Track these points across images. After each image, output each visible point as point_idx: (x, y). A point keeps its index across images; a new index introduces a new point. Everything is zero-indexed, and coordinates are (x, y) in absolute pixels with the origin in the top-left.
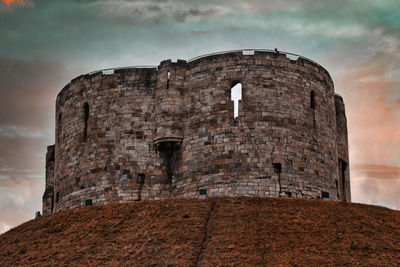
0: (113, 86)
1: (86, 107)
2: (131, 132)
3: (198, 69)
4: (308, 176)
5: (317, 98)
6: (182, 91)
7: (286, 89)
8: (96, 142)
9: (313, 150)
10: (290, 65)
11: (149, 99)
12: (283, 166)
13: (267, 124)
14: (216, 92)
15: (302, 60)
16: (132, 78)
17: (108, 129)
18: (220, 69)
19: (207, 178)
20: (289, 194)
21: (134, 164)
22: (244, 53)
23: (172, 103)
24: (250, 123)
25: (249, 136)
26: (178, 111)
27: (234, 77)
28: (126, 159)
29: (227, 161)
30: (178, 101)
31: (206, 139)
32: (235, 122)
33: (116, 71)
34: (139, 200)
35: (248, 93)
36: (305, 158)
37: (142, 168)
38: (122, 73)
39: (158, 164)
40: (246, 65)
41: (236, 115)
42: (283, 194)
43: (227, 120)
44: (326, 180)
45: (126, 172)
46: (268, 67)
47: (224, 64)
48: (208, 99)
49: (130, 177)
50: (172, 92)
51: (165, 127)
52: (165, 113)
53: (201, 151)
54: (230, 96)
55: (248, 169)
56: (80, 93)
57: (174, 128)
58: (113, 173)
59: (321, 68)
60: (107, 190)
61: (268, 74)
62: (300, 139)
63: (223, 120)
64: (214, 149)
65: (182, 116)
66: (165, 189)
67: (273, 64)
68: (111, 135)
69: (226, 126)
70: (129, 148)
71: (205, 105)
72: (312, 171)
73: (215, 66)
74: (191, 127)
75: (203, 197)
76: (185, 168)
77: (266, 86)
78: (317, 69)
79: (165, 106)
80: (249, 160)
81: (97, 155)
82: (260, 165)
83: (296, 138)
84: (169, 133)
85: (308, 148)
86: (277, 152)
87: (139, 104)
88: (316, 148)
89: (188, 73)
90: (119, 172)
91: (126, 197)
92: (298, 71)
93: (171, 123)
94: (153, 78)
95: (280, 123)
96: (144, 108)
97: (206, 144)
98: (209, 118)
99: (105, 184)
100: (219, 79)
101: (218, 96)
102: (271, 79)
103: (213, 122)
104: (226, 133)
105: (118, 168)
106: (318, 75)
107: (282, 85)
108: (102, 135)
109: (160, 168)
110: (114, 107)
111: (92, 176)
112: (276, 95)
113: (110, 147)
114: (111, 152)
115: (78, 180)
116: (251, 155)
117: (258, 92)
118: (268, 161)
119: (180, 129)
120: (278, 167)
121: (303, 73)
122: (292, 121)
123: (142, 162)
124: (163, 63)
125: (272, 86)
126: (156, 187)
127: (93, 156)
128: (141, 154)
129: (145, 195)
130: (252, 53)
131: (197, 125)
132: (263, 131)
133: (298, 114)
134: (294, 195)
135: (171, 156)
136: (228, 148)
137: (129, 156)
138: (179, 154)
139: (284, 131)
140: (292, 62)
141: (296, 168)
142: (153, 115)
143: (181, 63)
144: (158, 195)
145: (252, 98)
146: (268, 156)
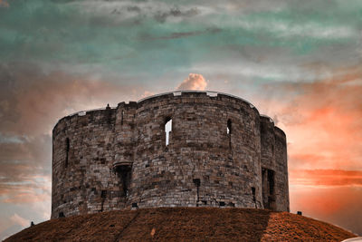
0: (85, 125)
1: (68, 141)
2: (97, 159)
3: (142, 108)
4: (223, 187)
5: (233, 124)
6: (132, 126)
7: (206, 120)
8: (74, 167)
9: (228, 166)
10: (210, 101)
11: (110, 133)
12: (201, 181)
13: (189, 149)
14: (154, 126)
15: (220, 96)
16: (98, 118)
17: (82, 158)
18: (157, 108)
19: (146, 193)
20: (205, 202)
21: (99, 183)
22: (175, 94)
23: (125, 135)
24: (177, 149)
25: (176, 160)
26: (130, 142)
27: (166, 113)
28: (94, 180)
29: (160, 179)
30: (129, 134)
31: (146, 162)
32: (166, 149)
33: (87, 113)
34: (102, 211)
35: (176, 126)
36: (220, 173)
37: (105, 186)
38: (91, 114)
39: (116, 182)
40: (176, 104)
41: (167, 143)
42: (200, 202)
43: (161, 148)
44: (240, 189)
45: (94, 189)
46: (191, 104)
47: (160, 104)
48: (149, 132)
49: (96, 193)
50: (125, 127)
51: (120, 154)
52: (120, 144)
53: (143, 172)
54: (164, 129)
55: (175, 185)
56: (64, 131)
57: (126, 154)
58: (85, 191)
59: (238, 100)
60: (80, 203)
61: (192, 110)
62: (216, 159)
63: (158, 148)
64: (151, 170)
65: (132, 145)
66: (121, 201)
67: (196, 101)
68: (84, 162)
69: (160, 152)
70: (96, 171)
71: (147, 136)
72: (226, 183)
73: (153, 106)
74: (137, 154)
75: (134, 209)
76: (134, 185)
77: (189, 120)
78: (234, 101)
79: (120, 138)
80: (175, 177)
81: (74, 177)
82: (183, 181)
83: (212, 158)
84: (122, 159)
85: (223, 165)
86: (197, 170)
87: (103, 137)
88: (231, 164)
89: (137, 111)
90: (88, 190)
91: (93, 208)
92: (216, 105)
93: (123, 151)
94: (113, 116)
95: (200, 148)
96: (107, 140)
97: (147, 166)
98: (149, 146)
99: (79, 199)
100: (156, 116)
101: (155, 129)
102: (193, 113)
103: (151, 149)
104: (160, 157)
105: (88, 186)
106: (235, 106)
107: (203, 117)
108: (77, 162)
109: (118, 185)
110: (86, 140)
111: (71, 193)
112: (198, 126)
113: (83, 171)
114: (83, 175)
115: (62, 196)
116: (177, 173)
117: (184, 124)
118: (189, 178)
119: (131, 155)
120: (197, 182)
121: (220, 106)
122: (210, 145)
123: (104, 181)
124: (119, 105)
125: (194, 119)
126: (115, 200)
127: (72, 178)
128: (104, 176)
129: (106, 206)
130: (180, 94)
131: (141, 152)
132: (187, 155)
133: (216, 139)
134: (209, 203)
135: (126, 175)
136: (161, 169)
137: (95, 177)
138: (130, 174)
139: (203, 153)
140: (211, 98)
141: (212, 182)
142: (113, 145)
143: (132, 104)
144: (116, 206)
145: (179, 129)
146: (189, 173)
